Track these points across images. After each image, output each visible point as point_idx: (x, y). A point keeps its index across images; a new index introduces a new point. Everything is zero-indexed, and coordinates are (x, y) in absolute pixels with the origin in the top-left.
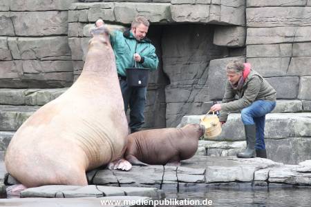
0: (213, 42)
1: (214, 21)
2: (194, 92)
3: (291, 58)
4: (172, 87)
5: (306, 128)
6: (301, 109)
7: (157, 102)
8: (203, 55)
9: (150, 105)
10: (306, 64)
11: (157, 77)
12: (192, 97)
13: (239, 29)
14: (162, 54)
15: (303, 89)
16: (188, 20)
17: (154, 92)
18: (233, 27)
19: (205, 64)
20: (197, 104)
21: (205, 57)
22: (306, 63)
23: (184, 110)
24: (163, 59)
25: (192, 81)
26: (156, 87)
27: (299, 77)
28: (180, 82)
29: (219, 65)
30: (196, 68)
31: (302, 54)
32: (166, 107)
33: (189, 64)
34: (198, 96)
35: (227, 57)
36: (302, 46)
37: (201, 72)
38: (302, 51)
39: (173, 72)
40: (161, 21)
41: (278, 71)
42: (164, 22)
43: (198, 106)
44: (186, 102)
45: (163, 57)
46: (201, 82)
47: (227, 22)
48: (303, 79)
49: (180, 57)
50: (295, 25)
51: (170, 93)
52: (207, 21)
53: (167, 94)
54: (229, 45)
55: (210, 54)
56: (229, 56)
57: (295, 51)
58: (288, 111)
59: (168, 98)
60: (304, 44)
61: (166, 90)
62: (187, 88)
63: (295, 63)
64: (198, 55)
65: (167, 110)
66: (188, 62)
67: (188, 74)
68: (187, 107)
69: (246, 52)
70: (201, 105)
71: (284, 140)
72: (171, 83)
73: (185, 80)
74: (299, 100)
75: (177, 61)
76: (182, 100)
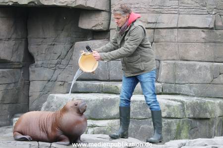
0: (78, 24)
1: (80, 5)
2: (57, 72)
3: (152, 43)
4: (36, 66)
5: (167, 110)
6: (161, 91)
7: (22, 80)
8: (68, 36)
9: (14, 83)
10: (166, 50)
11: (22, 56)
12: (55, 76)
13: (103, 14)
14: (27, 35)
15: (163, 72)
16: (55, 4)
17: (19, 70)
18: (98, 11)
19: (69, 46)
20: (60, 83)
21: (69, 39)
22: (166, 48)
23: (48, 89)
24: (29, 40)
25: (56, 62)
26: (21, 66)
27: (159, 61)
28: (44, 62)
29: (83, 47)
30: (60, 48)
31: (163, 40)
32: (29, 85)
33: (54, 45)
34: (61, 75)
35: (91, 40)
36: (164, 32)
37: (65, 53)
38: (162, 36)
39: (38, 51)
40: (29, 3)
42: (31, 4)
43: (61, 85)
44: (49, 81)
45: (28, 37)
46: (64, 62)
47: (93, 6)
48: (163, 63)
49: (44, 38)
50: (157, 13)
51: (34, 71)
52: (74, 5)
53: (31, 73)
54: (94, 28)
55: (75, 36)
56: (93, 39)
57: (156, 37)
59: (32, 77)
60: (165, 30)
61: (30, 69)
62: (50, 68)
63: (156, 48)
64: (63, 36)
65: (31, 88)
66: (53, 43)
67: (53, 55)
68: (50, 86)
69: (109, 35)
70: (64, 84)
71: (147, 120)
72: (36, 63)
73: (49, 60)
74: (159, 82)
75: (42, 42)
76: (45, 79)
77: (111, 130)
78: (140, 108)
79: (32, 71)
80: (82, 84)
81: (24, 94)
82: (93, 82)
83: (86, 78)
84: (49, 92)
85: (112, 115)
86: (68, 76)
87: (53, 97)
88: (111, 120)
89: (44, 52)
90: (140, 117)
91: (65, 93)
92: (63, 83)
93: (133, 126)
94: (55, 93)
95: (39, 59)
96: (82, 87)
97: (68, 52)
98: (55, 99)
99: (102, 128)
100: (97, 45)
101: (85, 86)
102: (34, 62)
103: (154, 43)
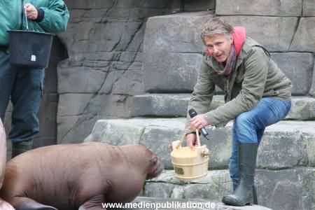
2: (113, 75)
3: (299, 18)
12: (107, 85)
19: (135, 25)
20: (118, 97)
21: (135, 11)
23: (93, 108)
25: (109, 55)
27: (313, 54)
28: (87, 56)
29: (163, 28)
30: (119, 30)
32: (57, 101)
33: (105, 22)
34: (119, 82)
35: (178, 12)
37: (128, 38)
39: (74, 35)
41: (275, 41)
43: (119, 101)
44: (96, 93)
46: (125, 56)
49: (88, 9)
51: (66, 75)
53: (60, 77)
55: (146, 5)
56: (183, 11)
57: (307, 6)
58: (293, 116)
59: (63, 85)
61: (59, 70)
62: (99, 68)
63: (307, 29)
64: (124, 6)
65: (60, 107)
66: (105, 19)
67: (103, 41)
68: (98, 103)
69: (215, 4)
70: (125, 99)
71: (288, 171)
72: (70, 57)
73: (96, 52)
74: (312, 96)
75: (82, 16)
76: (90, 89)
77: (218, 190)
78: (274, 147)
79: (63, 74)
80: (160, 100)
81: (47, 119)
82: (183, 95)
83: (170, 88)
84: (96, 115)
85: (221, 160)
86: (134, 85)
87: (104, 126)
88: (219, 171)
89: (86, 37)
90: (276, 165)
91: (127, 118)
92: (124, 97)
93: (262, 183)
94: (109, 117)
95: (76, 50)
96: (162, 105)
97: (133, 36)
98: (108, 130)
99: (201, 188)
100: (190, 21)
101: (168, 103)
102: (68, 57)
103: (302, 19)
